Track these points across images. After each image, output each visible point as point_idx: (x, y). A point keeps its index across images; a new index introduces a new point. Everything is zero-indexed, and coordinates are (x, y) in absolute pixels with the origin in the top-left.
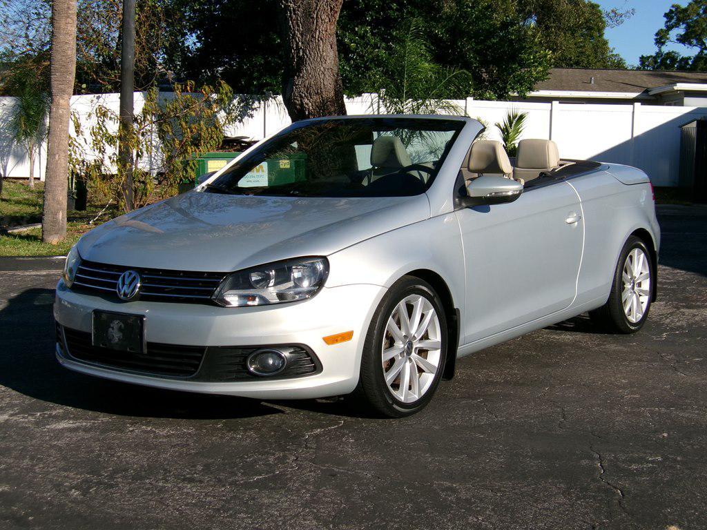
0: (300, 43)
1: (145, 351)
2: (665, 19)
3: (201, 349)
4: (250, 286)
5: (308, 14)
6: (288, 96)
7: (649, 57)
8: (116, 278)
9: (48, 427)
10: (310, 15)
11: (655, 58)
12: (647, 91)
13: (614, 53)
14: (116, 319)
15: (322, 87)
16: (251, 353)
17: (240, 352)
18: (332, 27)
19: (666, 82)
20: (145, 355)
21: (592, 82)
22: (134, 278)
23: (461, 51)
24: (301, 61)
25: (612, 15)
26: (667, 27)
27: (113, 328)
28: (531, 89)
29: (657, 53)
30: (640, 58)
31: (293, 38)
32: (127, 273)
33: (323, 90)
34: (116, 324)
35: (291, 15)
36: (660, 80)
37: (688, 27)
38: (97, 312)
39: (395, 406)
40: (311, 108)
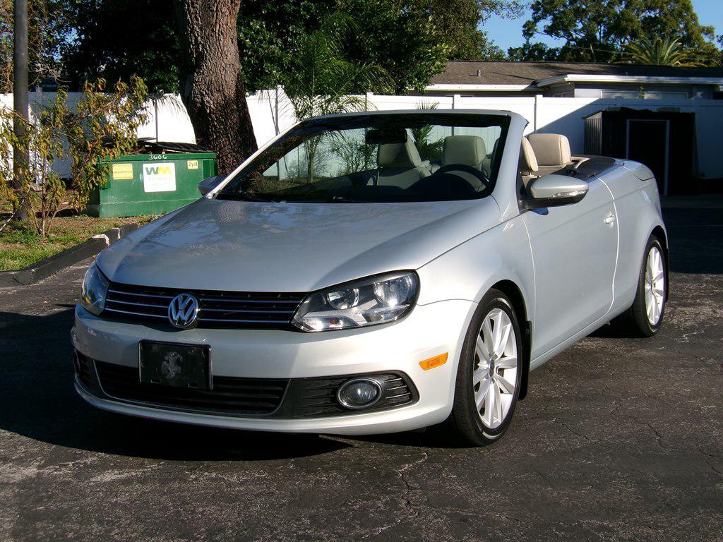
0: (199, 38)
1: (212, 386)
2: (532, 11)
3: (282, 382)
4: (330, 307)
5: (207, 8)
6: (187, 94)
7: (517, 49)
8: (167, 302)
9: (94, 480)
10: (209, 8)
11: (523, 50)
12: (534, 83)
13: (494, 45)
14: (172, 351)
15: (224, 84)
16: (340, 384)
17: (328, 383)
18: (233, 21)
19: (552, 73)
20: (212, 391)
21: (479, 75)
22: (191, 302)
23: (360, 44)
24: (201, 57)
25: (513, 6)
26: (534, 18)
27: (168, 362)
28: (427, 83)
29: (525, 45)
30: (509, 50)
31: (192, 32)
32: (180, 297)
33: (225, 87)
34: (171, 357)
35: (189, 8)
36: (546, 72)
37: (554, 19)
38: (145, 344)
39: (484, 434)
40: (212, 106)
